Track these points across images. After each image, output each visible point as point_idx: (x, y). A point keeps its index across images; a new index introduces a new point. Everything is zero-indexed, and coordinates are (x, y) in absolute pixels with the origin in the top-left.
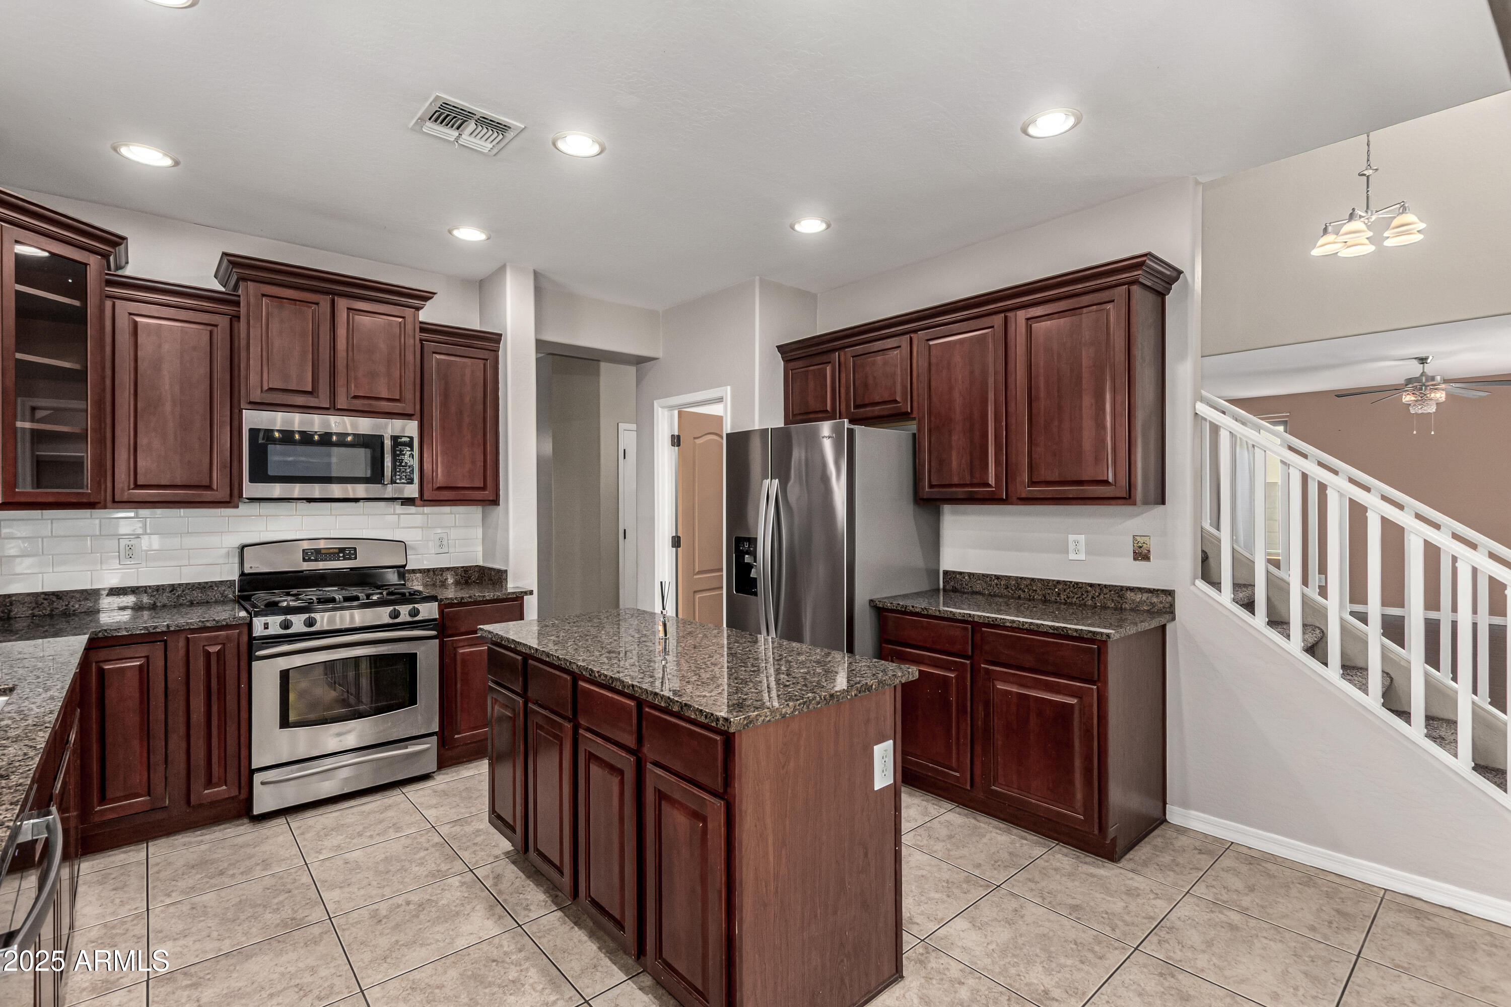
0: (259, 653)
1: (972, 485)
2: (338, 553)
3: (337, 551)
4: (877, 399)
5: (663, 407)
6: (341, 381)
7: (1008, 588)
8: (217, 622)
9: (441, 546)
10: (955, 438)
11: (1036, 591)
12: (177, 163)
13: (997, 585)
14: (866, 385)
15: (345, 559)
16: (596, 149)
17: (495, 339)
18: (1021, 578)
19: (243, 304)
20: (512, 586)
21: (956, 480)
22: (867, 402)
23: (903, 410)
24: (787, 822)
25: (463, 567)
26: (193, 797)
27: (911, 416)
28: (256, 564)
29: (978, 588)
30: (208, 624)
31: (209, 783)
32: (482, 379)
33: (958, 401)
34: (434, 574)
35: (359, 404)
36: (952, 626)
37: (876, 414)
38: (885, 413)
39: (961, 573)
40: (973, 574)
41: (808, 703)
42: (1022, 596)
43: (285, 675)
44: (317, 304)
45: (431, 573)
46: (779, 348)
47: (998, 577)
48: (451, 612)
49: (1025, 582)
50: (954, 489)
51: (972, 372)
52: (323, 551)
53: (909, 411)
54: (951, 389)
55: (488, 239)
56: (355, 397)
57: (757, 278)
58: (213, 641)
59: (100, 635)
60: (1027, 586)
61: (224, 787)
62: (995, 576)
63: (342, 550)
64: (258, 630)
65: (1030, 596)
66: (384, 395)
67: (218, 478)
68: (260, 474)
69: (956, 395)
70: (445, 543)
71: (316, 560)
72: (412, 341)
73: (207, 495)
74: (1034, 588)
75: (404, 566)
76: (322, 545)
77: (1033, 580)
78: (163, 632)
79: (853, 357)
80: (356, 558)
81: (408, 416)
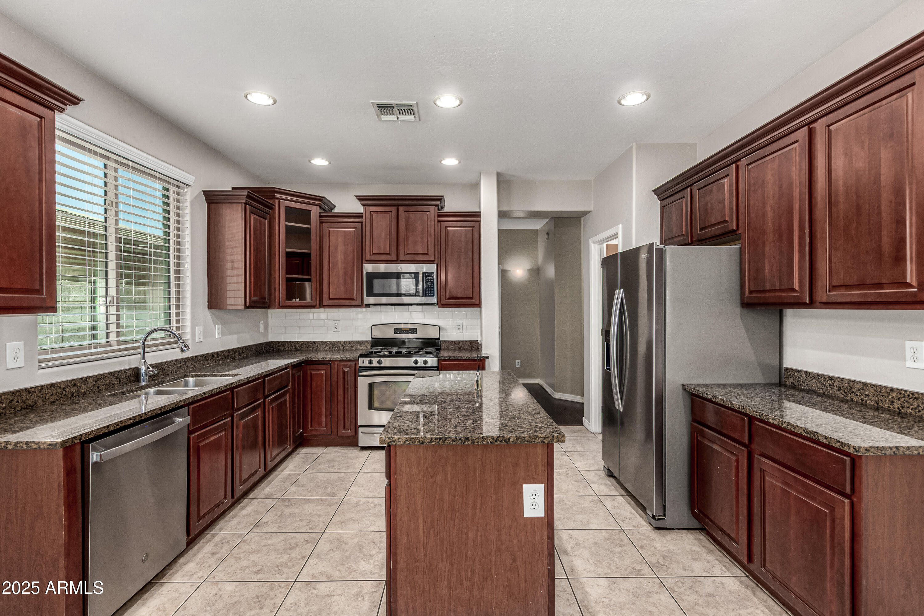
0: (361, 374)
1: (781, 290)
2: (409, 330)
3: (408, 329)
4: (713, 221)
5: (594, 243)
6: (401, 248)
7: (841, 390)
8: (347, 358)
9: (459, 329)
10: (767, 248)
11: (868, 395)
12: (330, 163)
13: (830, 385)
14: (706, 211)
15: (412, 333)
16: (458, 102)
17: (478, 215)
18: (854, 382)
19: (364, 217)
20: (484, 353)
21: (768, 287)
22: (707, 225)
23: (731, 228)
24: (435, 513)
25: (469, 341)
26: (339, 433)
27: (738, 233)
28: (378, 334)
29: (814, 385)
30: (344, 359)
31: (344, 428)
32: (471, 238)
33: (770, 215)
34: (455, 344)
35: (409, 258)
36: (734, 415)
37: (713, 233)
38: (718, 232)
39: (799, 371)
40: (809, 373)
41: (444, 439)
42: (855, 399)
43: (371, 385)
44: (391, 211)
45: (454, 343)
46: (654, 191)
47: (831, 378)
48: (445, 364)
49: (858, 386)
50: (768, 294)
51: (781, 186)
52: (403, 329)
53: (735, 228)
54: (764, 204)
55: (460, 163)
56: (408, 254)
57: (634, 144)
58: (346, 366)
59: (309, 359)
60: (859, 390)
61: (350, 431)
62: (829, 377)
63: (411, 329)
64: (360, 363)
65: (862, 401)
66: (420, 251)
67: (356, 295)
68: (370, 293)
69: (768, 208)
70: (461, 327)
71: (399, 333)
72: (433, 223)
73: (353, 303)
74: (867, 393)
75: (439, 339)
76: (402, 326)
77: (865, 384)
78: (328, 360)
79: (699, 189)
80: (416, 333)
81: (432, 262)
